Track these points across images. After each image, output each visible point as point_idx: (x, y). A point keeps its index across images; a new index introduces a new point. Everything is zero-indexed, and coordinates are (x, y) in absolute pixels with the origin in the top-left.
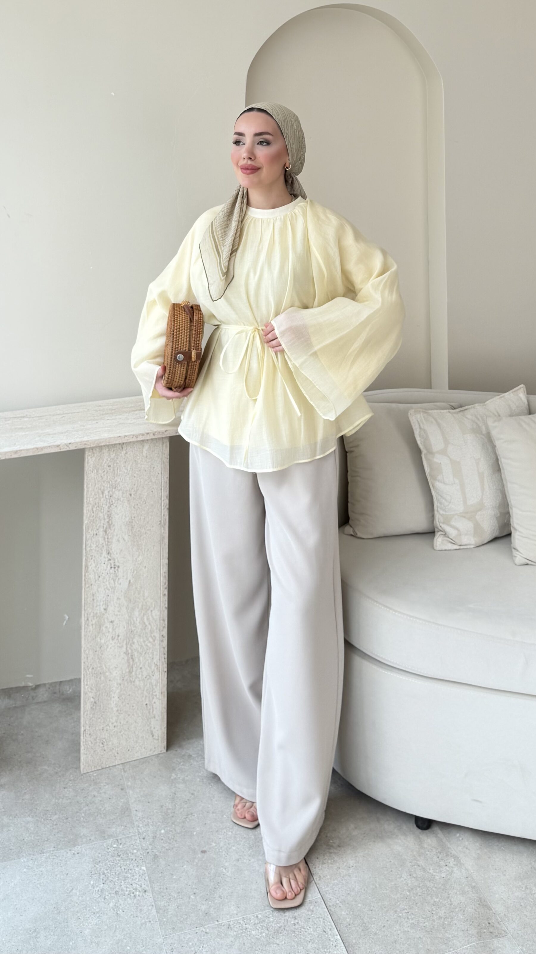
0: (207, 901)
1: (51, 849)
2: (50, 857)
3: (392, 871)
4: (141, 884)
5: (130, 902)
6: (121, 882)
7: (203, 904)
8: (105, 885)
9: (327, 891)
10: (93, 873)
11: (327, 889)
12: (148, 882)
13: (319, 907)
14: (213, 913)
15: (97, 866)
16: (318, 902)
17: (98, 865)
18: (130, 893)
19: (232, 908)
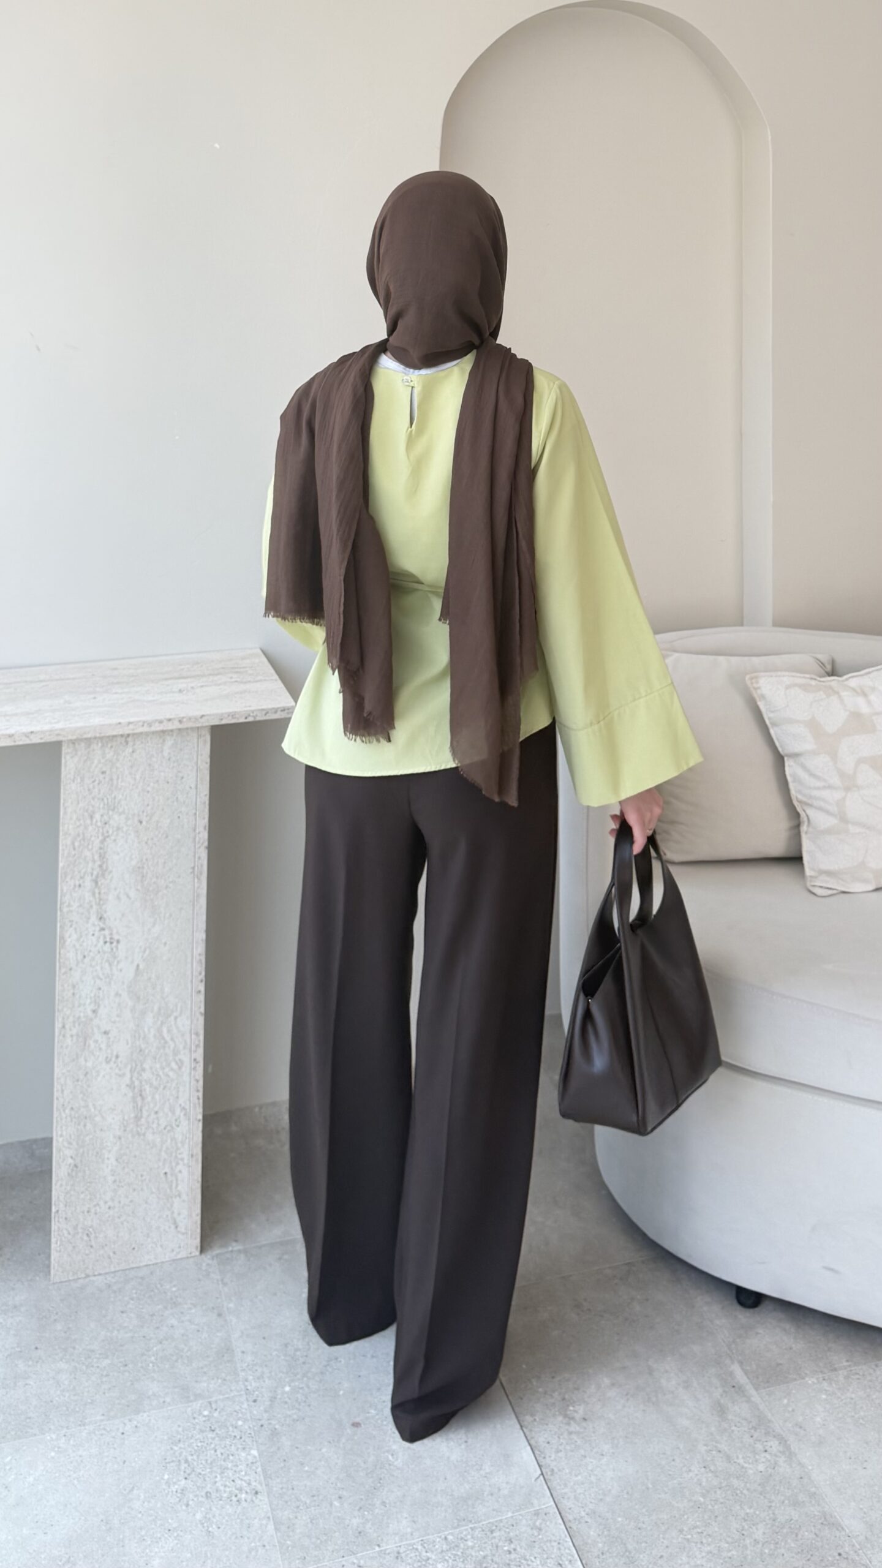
0: (362, 1510)
1: (99, 1418)
2: (97, 1432)
3: (674, 1460)
4: (250, 1480)
5: (230, 1510)
6: (216, 1477)
7: (355, 1517)
8: (189, 1481)
9: (565, 1493)
10: (167, 1461)
11: (563, 1491)
12: (262, 1477)
13: (551, 1522)
14: (370, 1531)
15: (176, 1448)
16: (549, 1513)
17: (177, 1446)
18: (231, 1497)
19: (404, 1522)
